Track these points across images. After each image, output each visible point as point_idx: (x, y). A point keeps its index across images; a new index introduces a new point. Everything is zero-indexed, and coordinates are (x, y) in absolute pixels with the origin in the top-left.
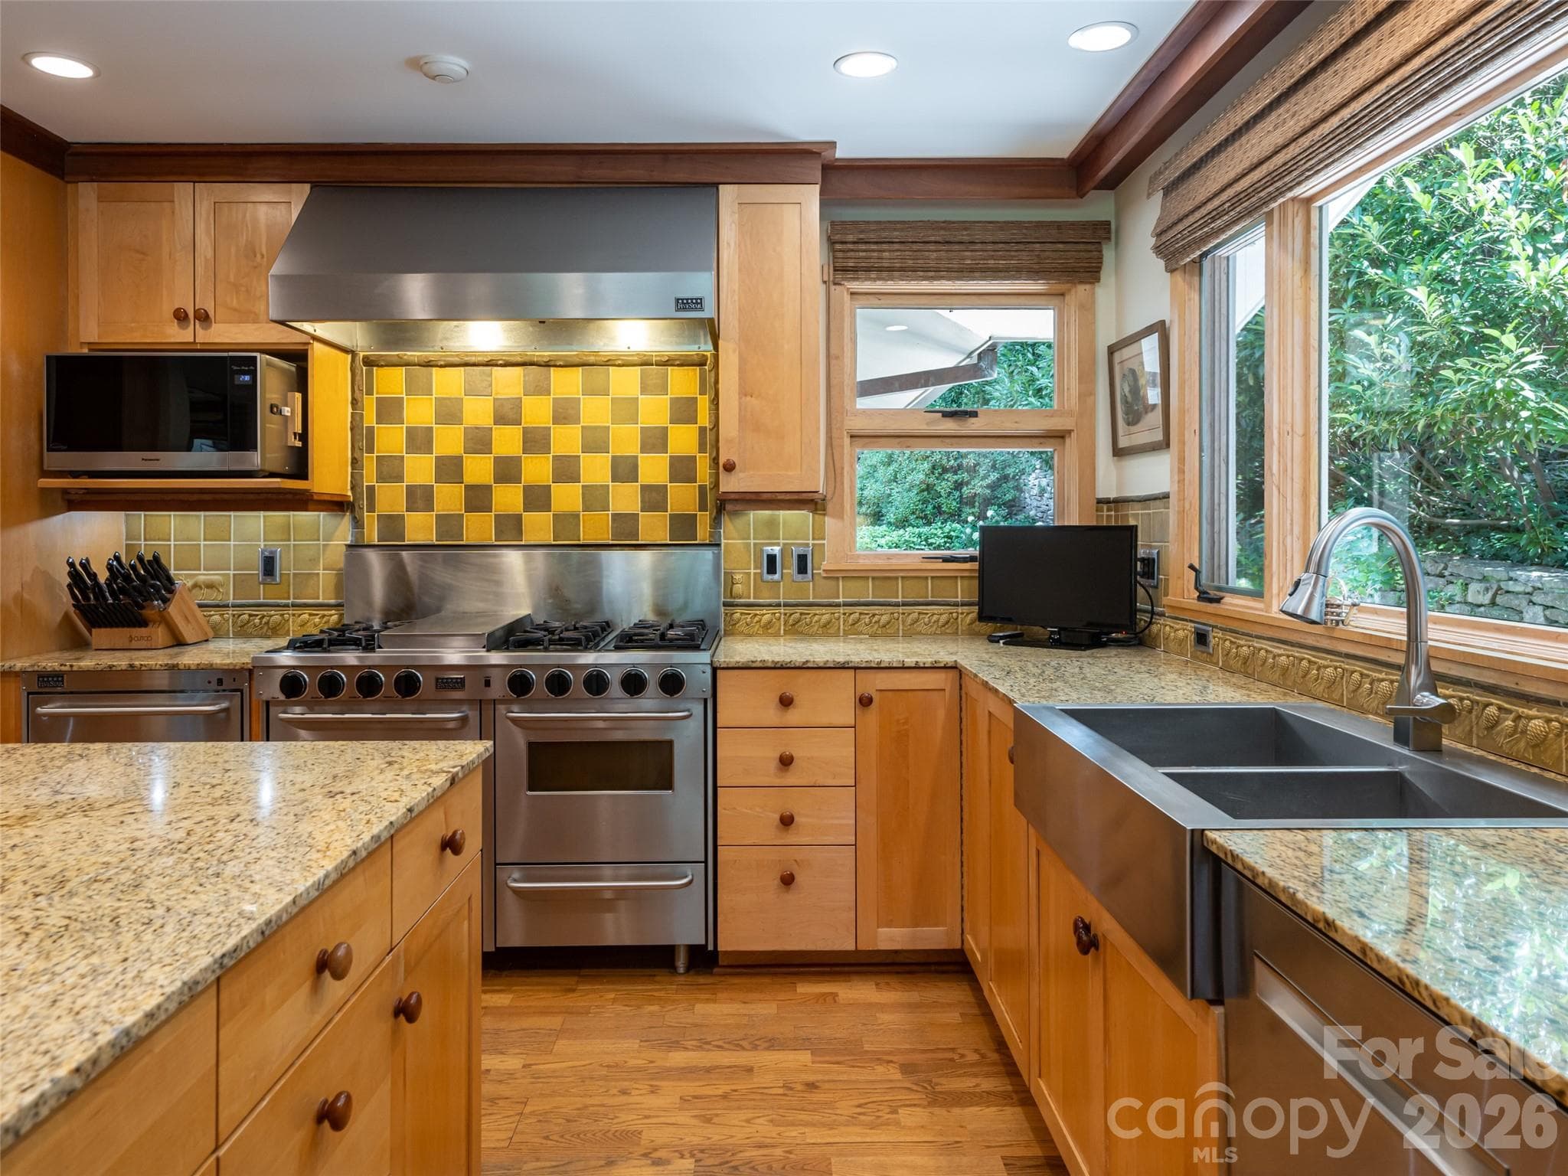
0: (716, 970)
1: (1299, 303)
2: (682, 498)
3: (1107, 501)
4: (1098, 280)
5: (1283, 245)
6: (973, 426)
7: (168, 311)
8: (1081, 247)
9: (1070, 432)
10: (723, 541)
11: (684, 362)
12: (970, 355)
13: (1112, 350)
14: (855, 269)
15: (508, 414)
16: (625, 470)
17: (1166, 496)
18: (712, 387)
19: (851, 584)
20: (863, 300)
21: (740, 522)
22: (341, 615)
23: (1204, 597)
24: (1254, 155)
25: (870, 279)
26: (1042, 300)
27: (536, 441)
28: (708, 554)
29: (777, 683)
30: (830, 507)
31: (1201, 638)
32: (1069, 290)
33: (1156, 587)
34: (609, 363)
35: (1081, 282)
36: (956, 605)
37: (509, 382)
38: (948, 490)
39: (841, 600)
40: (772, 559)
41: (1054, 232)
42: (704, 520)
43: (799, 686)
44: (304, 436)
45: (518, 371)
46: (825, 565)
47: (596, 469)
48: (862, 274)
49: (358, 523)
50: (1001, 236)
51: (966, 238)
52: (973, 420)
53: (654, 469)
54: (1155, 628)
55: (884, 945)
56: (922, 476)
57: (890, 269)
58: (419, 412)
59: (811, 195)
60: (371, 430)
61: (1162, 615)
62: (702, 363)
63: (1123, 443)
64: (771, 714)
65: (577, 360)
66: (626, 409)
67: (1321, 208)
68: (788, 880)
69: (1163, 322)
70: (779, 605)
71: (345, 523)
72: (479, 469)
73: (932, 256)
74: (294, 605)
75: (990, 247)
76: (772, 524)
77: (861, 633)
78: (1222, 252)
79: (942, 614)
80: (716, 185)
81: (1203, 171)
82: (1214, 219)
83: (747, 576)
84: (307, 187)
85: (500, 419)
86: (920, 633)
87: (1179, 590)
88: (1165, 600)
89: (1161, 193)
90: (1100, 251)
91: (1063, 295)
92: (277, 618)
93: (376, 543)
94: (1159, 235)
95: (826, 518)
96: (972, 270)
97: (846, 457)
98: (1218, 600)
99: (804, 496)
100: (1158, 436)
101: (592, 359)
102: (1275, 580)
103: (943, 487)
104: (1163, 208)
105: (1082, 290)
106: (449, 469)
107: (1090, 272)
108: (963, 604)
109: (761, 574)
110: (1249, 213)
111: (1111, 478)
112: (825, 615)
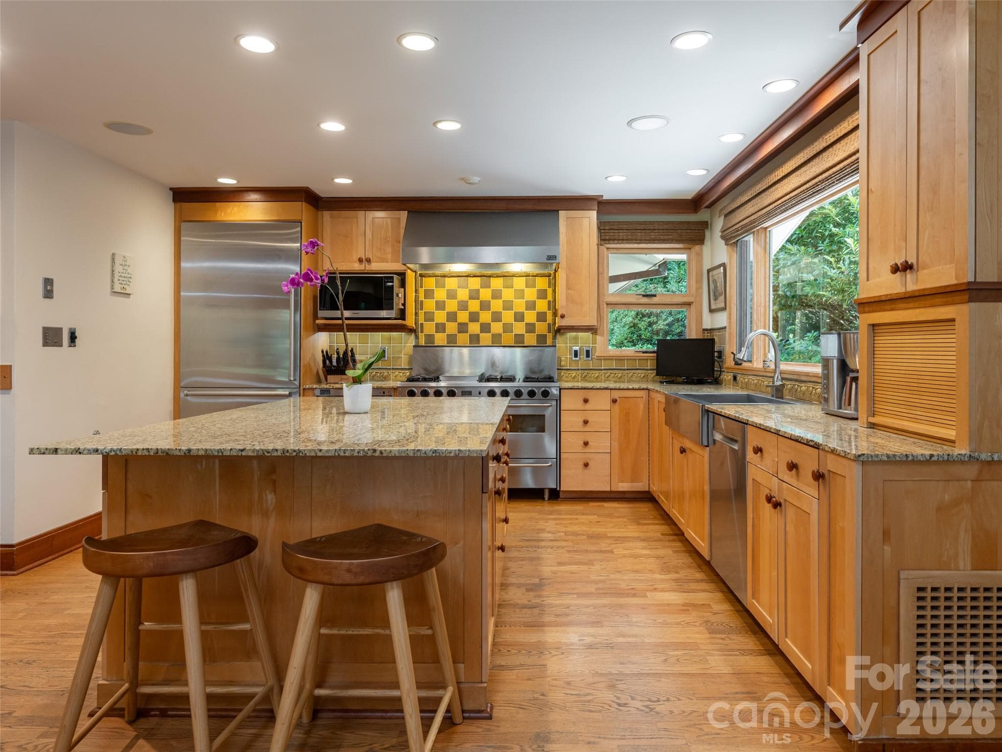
0: (559, 499)
1: (763, 263)
2: (541, 328)
3: (707, 330)
4: (703, 244)
5: (758, 242)
6: (655, 300)
7: (356, 258)
8: (697, 231)
9: (693, 303)
10: (557, 345)
11: (542, 276)
12: (655, 265)
13: (709, 271)
14: (609, 240)
15: (474, 295)
16: (519, 317)
17: (725, 328)
18: (553, 285)
19: (608, 362)
20: (611, 251)
21: (563, 337)
22: (410, 373)
23: (737, 364)
24: (747, 213)
25: (614, 243)
26: (682, 251)
27: (485, 306)
28: (552, 349)
29: (582, 394)
30: (599, 331)
31: (735, 378)
32: (693, 247)
33: (722, 362)
34: (514, 276)
35: (697, 245)
36: (648, 370)
37: (475, 283)
38: (645, 327)
39: (603, 368)
40: (576, 352)
41: (686, 225)
42: (550, 337)
43: (590, 395)
44: (404, 305)
45: (479, 279)
46: (597, 354)
47: (508, 317)
48: (611, 242)
49: (417, 337)
50: (666, 227)
51: (652, 228)
52: (654, 298)
53: (530, 317)
54: (722, 377)
55: (621, 489)
56: (631, 319)
57: (623, 240)
58: (440, 294)
59: (594, 214)
60: (422, 302)
61: (724, 371)
62: (549, 276)
63: (713, 307)
64: (580, 405)
65: (501, 274)
66: (520, 294)
67: (770, 231)
68: (586, 465)
69: (724, 263)
70: (578, 370)
71: (412, 337)
72: (463, 317)
73: (639, 235)
74: (393, 369)
75: (661, 231)
76: (576, 338)
77: (611, 381)
78: (745, 239)
79: (642, 373)
80: (558, 211)
81: (734, 213)
82: (737, 231)
83: (566, 359)
84: (406, 212)
85: (471, 298)
86: (633, 381)
87: (729, 362)
88: (724, 366)
89: (723, 217)
90: (704, 233)
91: (690, 249)
92: (386, 374)
93: (424, 345)
94: (723, 232)
95: (597, 336)
96: (654, 240)
97: (605, 313)
98: (741, 364)
99: (591, 327)
100: (723, 305)
101: (507, 274)
102: (755, 355)
103: (642, 325)
104: (724, 222)
105: (697, 247)
106: (452, 317)
107: (701, 241)
108: (650, 370)
109: (572, 358)
110: (747, 231)
111: (709, 321)
112: (597, 373)
